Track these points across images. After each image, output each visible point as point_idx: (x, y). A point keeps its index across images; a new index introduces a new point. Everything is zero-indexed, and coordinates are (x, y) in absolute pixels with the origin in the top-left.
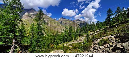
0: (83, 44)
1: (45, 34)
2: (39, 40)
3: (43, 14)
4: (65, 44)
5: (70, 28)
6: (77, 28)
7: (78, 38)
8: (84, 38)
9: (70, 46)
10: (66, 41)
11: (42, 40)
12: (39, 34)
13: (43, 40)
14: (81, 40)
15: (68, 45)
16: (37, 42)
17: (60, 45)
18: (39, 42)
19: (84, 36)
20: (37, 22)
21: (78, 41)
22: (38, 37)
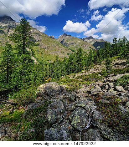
0: (100, 75)
1: (35, 61)
2: (25, 72)
3: (30, 28)
4: (71, 77)
5: (78, 51)
6: (91, 51)
7: (92, 67)
8: (103, 65)
9: (79, 80)
10: (73, 72)
11: (31, 72)
12: (26, 62)
13: (33, 71)
14: (97, 70)
15: (76, 78)
16: (21, 74)
17: (63, 78)
18: (25, 75)
19: (102, 63)
20: (18, 42)
21: (92, 70)
22: (24, 67)
